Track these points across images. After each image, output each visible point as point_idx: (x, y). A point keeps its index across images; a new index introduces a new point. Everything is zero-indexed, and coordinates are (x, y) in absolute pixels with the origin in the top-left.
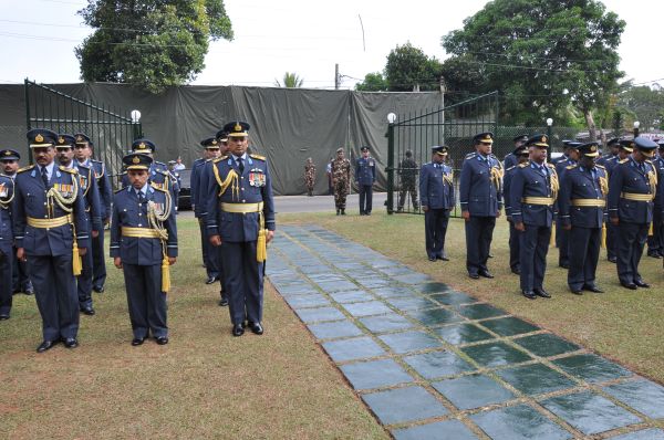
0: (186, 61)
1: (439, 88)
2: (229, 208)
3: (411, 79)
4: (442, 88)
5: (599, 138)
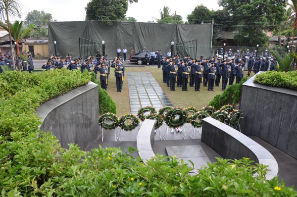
0: (120, 14)
1: (211, 22)
2: (116, 71)
3: (201, 18)
4: (213, 22)
5: (282, 41)
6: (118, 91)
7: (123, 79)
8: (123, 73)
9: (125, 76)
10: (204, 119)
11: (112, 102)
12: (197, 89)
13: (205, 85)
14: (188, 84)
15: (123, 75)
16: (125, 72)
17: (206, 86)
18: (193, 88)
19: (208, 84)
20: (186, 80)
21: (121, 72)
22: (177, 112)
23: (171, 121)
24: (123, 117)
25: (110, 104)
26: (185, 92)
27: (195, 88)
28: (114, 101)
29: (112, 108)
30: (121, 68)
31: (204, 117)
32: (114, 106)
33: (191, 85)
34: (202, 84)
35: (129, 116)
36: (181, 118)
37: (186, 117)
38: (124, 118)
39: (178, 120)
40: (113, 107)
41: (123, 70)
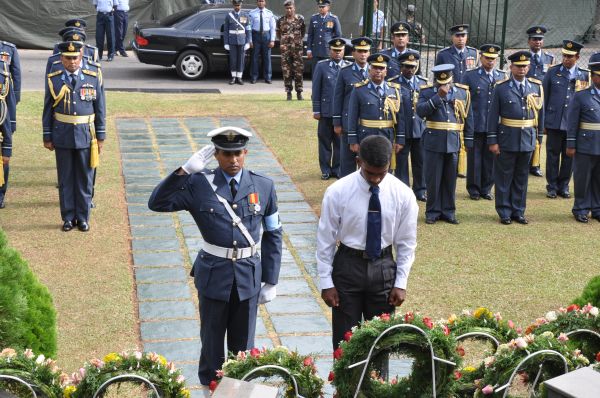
6: (64, 228)
7: (96, 162)
8: (98, 122)
9: (107, 141)
10: (557, 383)
11: (28, 289)
12: (511, 211)
13: (556, 188)
14: (461, 186)
15: (100, 137)
16: (109, 121)
17: (562, 194)
18: (488, 207)
19: (571, 184)
20: (449, 162)
21: (85, 120)
22: (397, 340)
23: (367, 386)
24: (93, 370)
25: (21, 300)
26: (443, 227)
27: (499, 207)
28: (40, 280)
29: (27, 319)
30: (88, 94)
31: (556, 368)
32: (45, 310)
33: (477, 191)
34: (537, 184)
35: (127, 364)
36: (422, 373)
37: (450, 369)
38: (100, 378)
39: (405, 382)
40: (37, 314)
41: (97, 106)
